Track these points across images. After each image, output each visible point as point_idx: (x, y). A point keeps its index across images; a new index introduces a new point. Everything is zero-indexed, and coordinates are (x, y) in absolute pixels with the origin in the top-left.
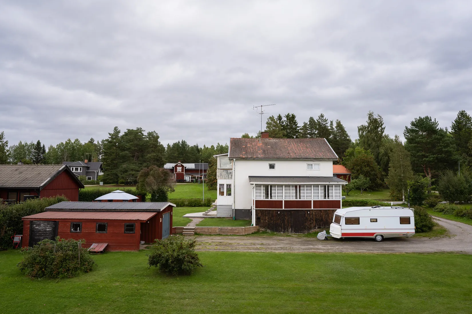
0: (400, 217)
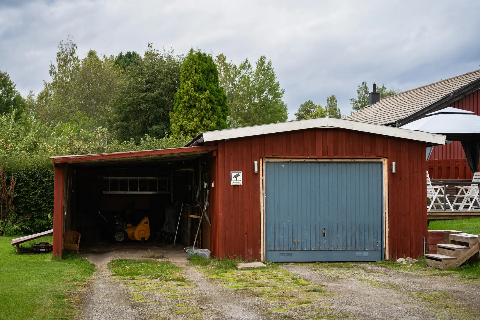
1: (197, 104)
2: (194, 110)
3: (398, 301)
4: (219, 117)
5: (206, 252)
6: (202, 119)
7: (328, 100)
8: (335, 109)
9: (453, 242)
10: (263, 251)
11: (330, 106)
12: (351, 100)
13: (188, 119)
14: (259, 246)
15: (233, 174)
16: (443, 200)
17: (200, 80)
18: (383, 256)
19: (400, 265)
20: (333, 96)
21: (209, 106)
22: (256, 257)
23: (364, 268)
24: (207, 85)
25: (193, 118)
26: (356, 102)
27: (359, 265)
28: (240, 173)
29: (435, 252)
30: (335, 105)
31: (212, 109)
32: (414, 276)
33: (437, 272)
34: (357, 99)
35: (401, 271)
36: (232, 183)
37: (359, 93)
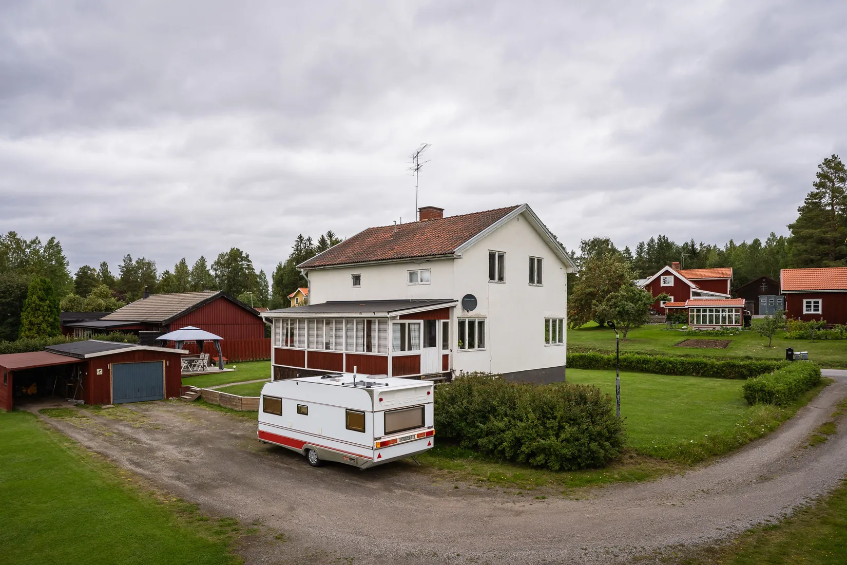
0: (347, 409)
1: (41, 308)
2: (39, 312)
3: (173, 418)
4: (55, 316)
5: (82, 402)
6: (45, 317)
7: (101, 265)
8: (107, 271)
9: (192, 391)
10: (111, 400)
11: (102, 269)
12: (119, 266)
13: (35, 317)
14: (110, 398)
15: (98, 370)
16: (187, 367)
17: (42, 294)
18: (163, 397)
19: (171, 401)
20: (104, 262)
21: (49, 309)
22: (109, 403)
23: (157, 404)
24: (47, 297)
25: (39, 316)
26: (122, 267)
27: (154, 402)
28: (101, 369)
29: (184, 395)
30: (107, 268)
31: (51, 311)
32: (177, 406)
33: (185, 403)
34: (124, 265)
35: (171, 404)
36: (98, 374)
37: (124, 261)
